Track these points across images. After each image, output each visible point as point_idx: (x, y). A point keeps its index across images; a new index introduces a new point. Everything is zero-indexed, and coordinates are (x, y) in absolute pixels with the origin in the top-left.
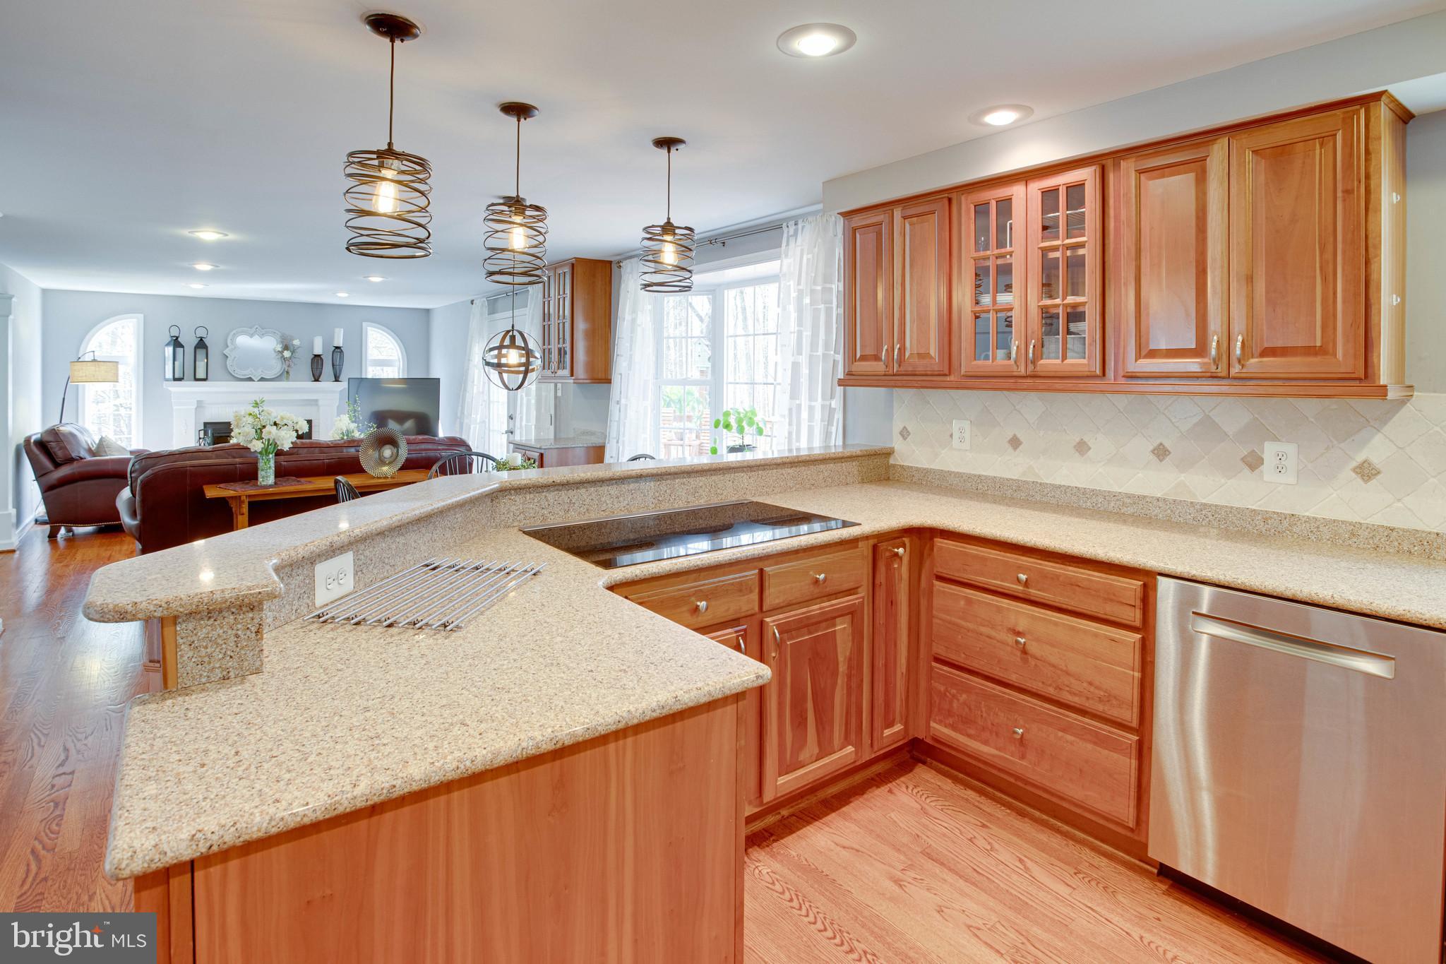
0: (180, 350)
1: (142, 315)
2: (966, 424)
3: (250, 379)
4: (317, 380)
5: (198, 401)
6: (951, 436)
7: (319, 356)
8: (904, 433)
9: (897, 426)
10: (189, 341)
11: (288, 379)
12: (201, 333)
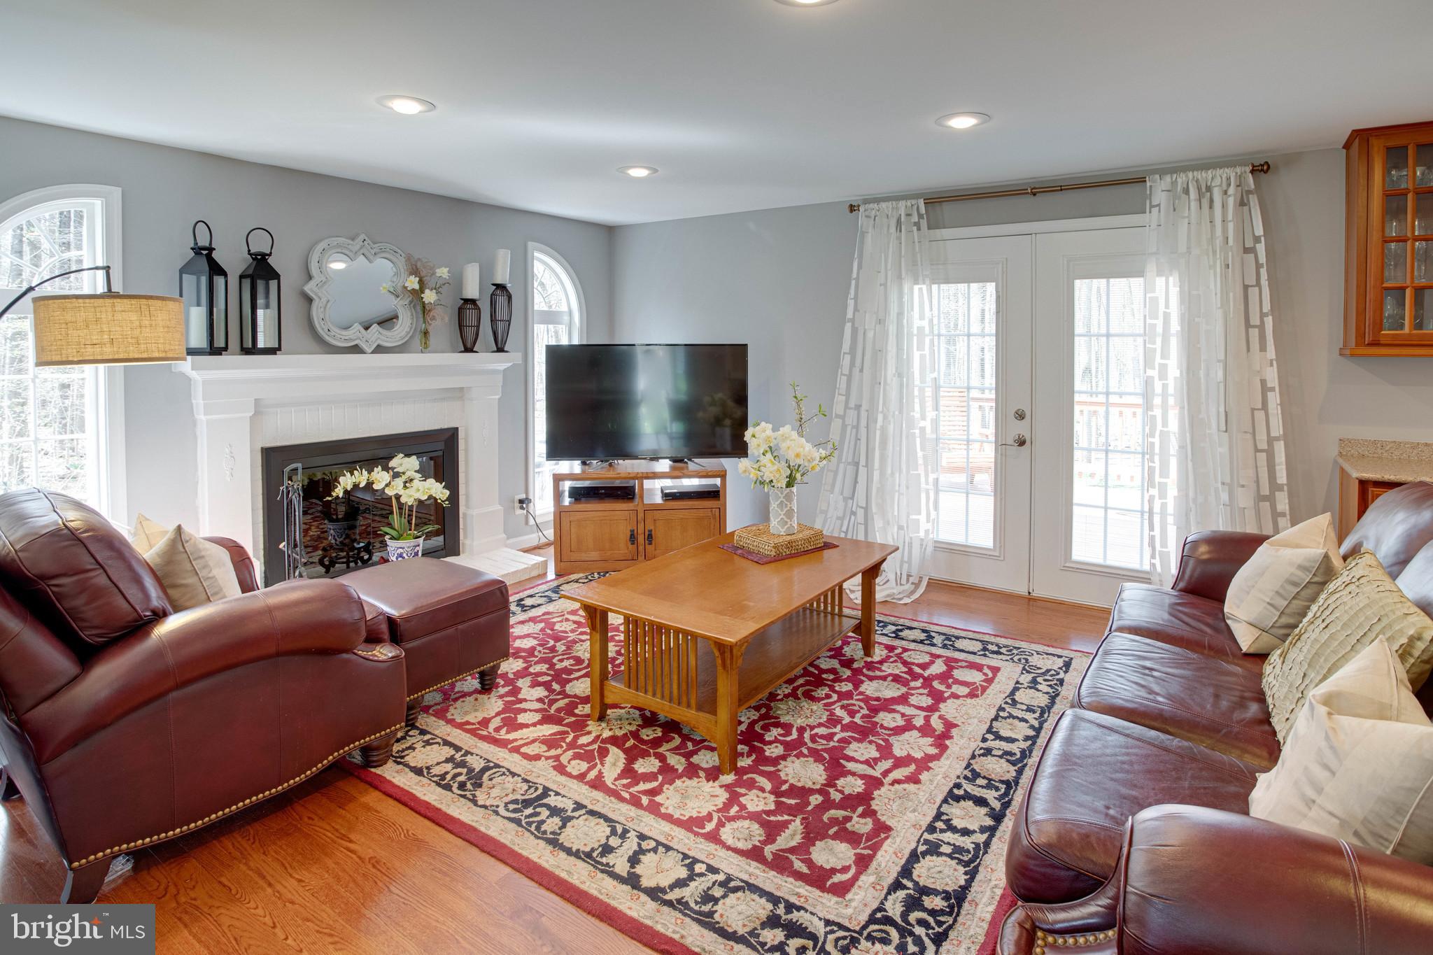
0: (219, 281)
1: (119, 190)
3: (356, 350)
4: (468, 349)
5: (255, 400)
7: (473, 301)
10: (233, 258)
11: (425, 347)
12: (260, 244)
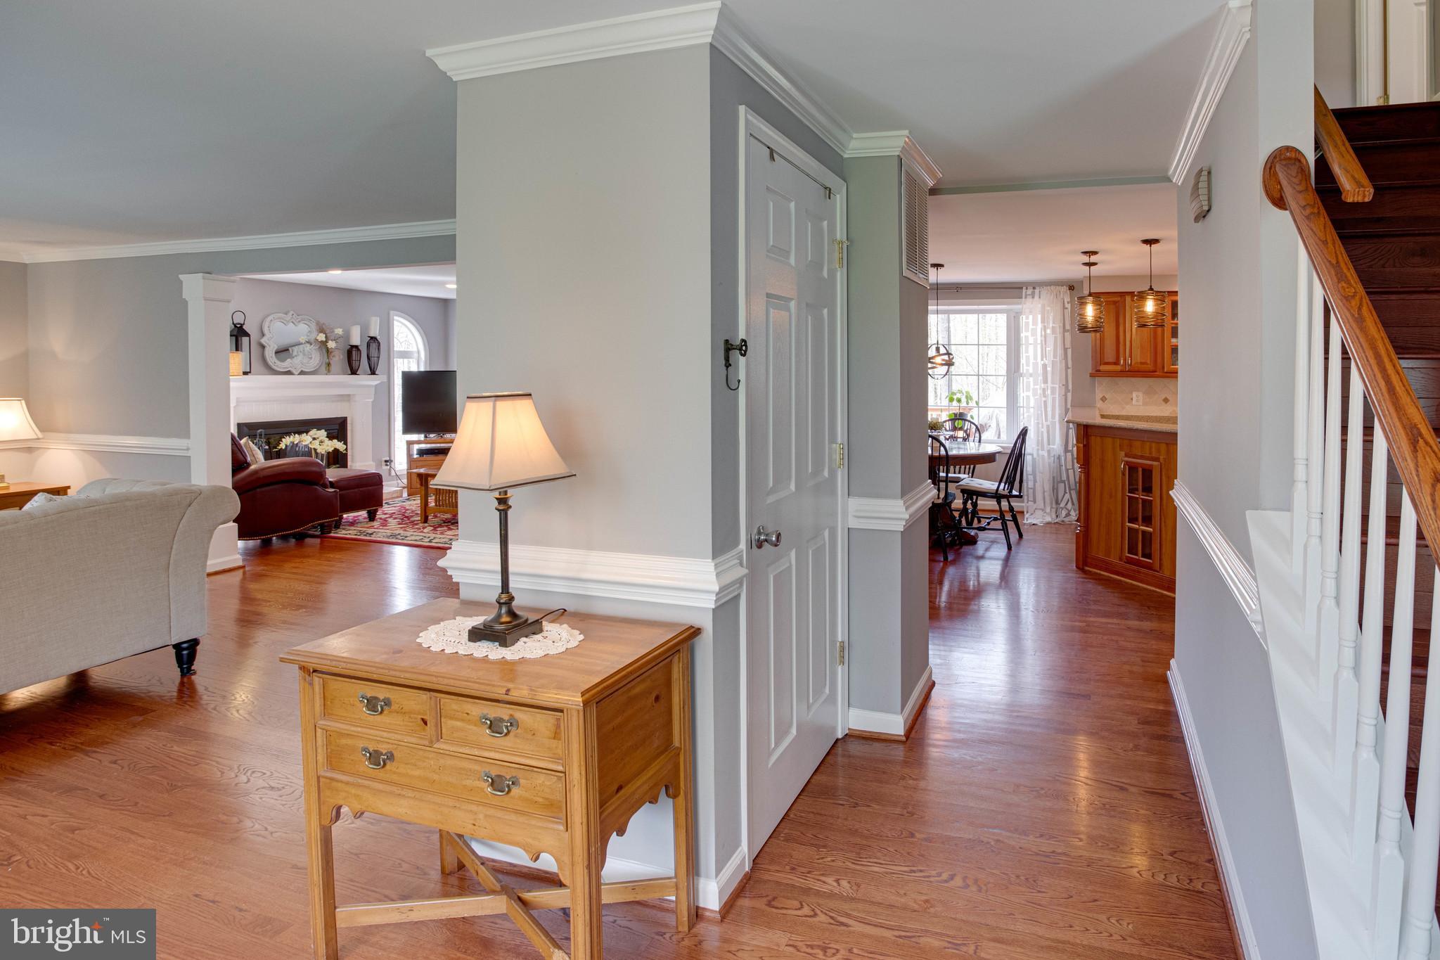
2: (1141, 394)
3: (289, 373)
4: (354, 373)
6: (1132, 399)
7: (356, 347)
8: (1104, 399)
9: (1099, 395)
11: (328, 372)
12: (239, 319)
